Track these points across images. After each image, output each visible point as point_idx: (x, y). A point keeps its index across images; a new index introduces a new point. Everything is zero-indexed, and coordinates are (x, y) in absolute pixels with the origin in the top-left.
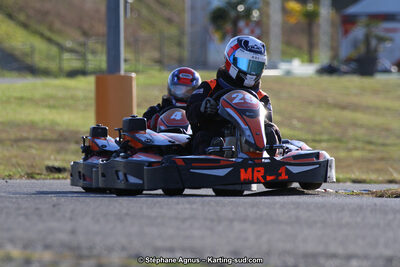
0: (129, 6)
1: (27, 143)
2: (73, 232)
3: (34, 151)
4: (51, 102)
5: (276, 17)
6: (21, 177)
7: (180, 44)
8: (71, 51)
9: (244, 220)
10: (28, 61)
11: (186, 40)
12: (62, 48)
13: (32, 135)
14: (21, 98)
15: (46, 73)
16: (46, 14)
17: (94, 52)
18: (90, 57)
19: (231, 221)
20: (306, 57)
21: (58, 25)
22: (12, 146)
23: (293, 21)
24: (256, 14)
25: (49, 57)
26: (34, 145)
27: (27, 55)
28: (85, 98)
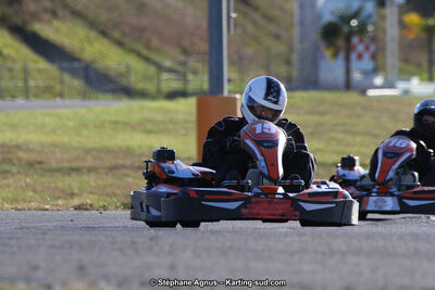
0: (232, 21)
1: (124, 171)
2: (172, 267)
3: (130, 180)
4: (149, 126)
5: (392, 32)
6: (117, 208)
7: (288, 62)
8: (170, 70)
9: (358, 253)
10: (124, 82)
11: (295, 58)
12: (161, 68)
13: (128, 162)
14: (117, 123)
15: (143, 95)
16: (143, 30)
17: (195, 72)
18: (190, 77)
19: (344, 254)
20: (426, 75)
21: (155, 42)
22: (107, 174)
23: (411, 36)
24: (370, 28)
25: (146, 78)
26: (130, 173)
27: (122, 75)
28: (186, 122)
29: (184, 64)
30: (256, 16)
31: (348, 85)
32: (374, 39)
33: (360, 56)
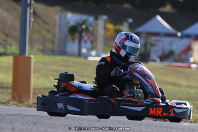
0: (32, 23)
5: (101, 31)
7: (53, 43)
11: (56, 41)
17: (11, 45)
18: (8, 47)
23: (109, 34)
24: (91, 29)
29: (5, 41)
30: (40, 21)
31: (80, 54)
32: (92, 34)
33: (85, 42)
